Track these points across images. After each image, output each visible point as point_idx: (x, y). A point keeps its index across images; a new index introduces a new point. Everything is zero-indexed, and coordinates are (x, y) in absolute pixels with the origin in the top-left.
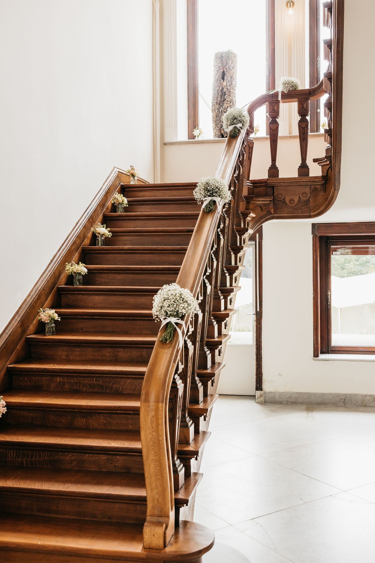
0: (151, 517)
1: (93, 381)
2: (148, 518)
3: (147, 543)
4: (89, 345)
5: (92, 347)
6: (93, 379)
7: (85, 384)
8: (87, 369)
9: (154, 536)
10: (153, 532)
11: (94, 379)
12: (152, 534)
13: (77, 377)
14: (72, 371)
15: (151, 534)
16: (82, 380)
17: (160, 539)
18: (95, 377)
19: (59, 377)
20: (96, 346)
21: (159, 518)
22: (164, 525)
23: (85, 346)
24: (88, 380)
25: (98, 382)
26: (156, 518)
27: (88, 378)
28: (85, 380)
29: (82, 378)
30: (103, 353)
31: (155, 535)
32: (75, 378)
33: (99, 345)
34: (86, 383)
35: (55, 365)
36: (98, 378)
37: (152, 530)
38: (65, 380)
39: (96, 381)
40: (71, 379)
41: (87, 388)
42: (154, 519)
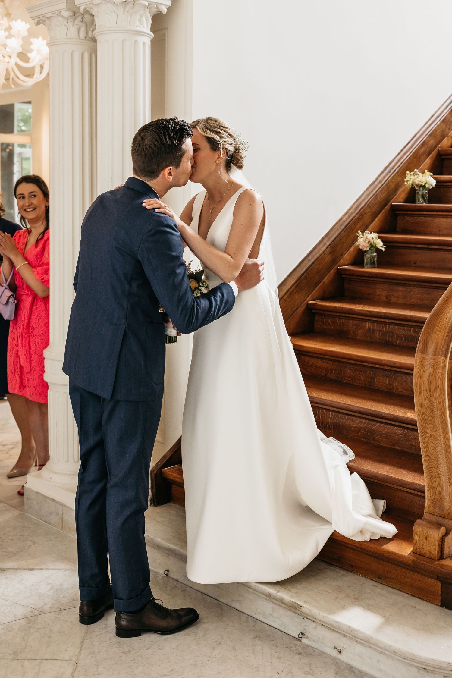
0: (430, 515)
1: (411, 332)
2: (426, 515)
3: (417, 547)
4: (415, 283)
5: (419, 286)
6: (410, 328)
7: (399, 334)
8: (401, 314)
9: (426, 539)
10: (425, 534)
11: (412, 329)
12: (425, 537)
13: (390, 325)
14: (383, 315)
15: (423, 536)
16: (396, 328)
17: (435, 546)
18: (412, 326)
19: (368, 322)
20: (424, 286)
21: (440, 518)
22: (443, 530)
23: (409, 285)
24: (404, 330)
25: (416, 334)
26: (437, 518)
27: (405, 327)
28: (401, 329)
29: (396, 327)
30: (434, 297)
31: (428, 539)
32: (387, 326)
33: (429, 285)
34: (401, 333)
35: (366, 306)
36: (417, 328)
37: (425, 531)
38: (375, 327)
39: (414, 332)
40: (383, 326)
41: (402, 341)
42: (433, 518)
